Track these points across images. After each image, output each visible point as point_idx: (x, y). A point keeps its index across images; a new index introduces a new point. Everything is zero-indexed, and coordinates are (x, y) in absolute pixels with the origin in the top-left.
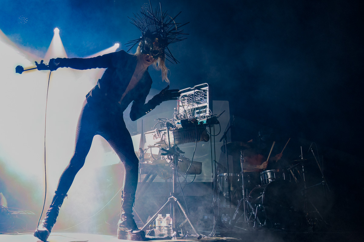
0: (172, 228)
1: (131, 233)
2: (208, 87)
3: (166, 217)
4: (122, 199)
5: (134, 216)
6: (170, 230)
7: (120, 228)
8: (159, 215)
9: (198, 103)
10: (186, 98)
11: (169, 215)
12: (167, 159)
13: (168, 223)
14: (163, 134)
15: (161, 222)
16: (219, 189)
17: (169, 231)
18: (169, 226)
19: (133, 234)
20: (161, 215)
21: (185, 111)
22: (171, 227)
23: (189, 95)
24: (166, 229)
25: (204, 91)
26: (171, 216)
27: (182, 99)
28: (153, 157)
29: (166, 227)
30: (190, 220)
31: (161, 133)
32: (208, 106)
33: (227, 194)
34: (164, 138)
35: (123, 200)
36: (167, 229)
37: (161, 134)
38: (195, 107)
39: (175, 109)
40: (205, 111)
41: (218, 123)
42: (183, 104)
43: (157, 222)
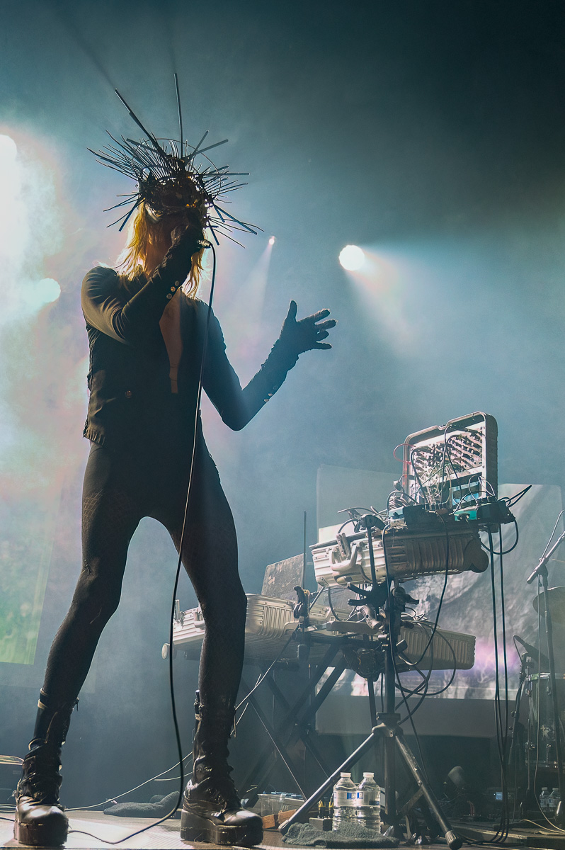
0: (378, 814)
1: (221, 822)
2: (483, 424)
3: (364, 781)
4: (198, 717)
5: (232, 769)
6: (375, 818)
7: (188, 804)
8: (342, 774)
9: (457, 468)
10: (427, 455)
11: (372, 774)
12: (367, 616)
13: (369, 799)
14: (357, 548)
15: (349, 796)
16: (530, 716)
17: (370, 820)
18: (372, 807)
19: (225, 824)
20: (349, 775)
21: (424, 489)
22: (375, 809)
23: (434, 445)
24: (360, 815)
25: (474, 433)
26: (379, 780)
27: (415, 457)
28: (335, 615)
29: (362, 808)
30: (429, 793)
31: (351, 544)
32: (484, 475)
33: (552, 730)
34: (359, 558)
35: (199, 719)
36: (363, 816)
37: (354, 549)
38: (448, 479)
39: (395, 482)
40: (477, 490)
41: (512, 519)
42: (418, 471)
43: (336, 794)
